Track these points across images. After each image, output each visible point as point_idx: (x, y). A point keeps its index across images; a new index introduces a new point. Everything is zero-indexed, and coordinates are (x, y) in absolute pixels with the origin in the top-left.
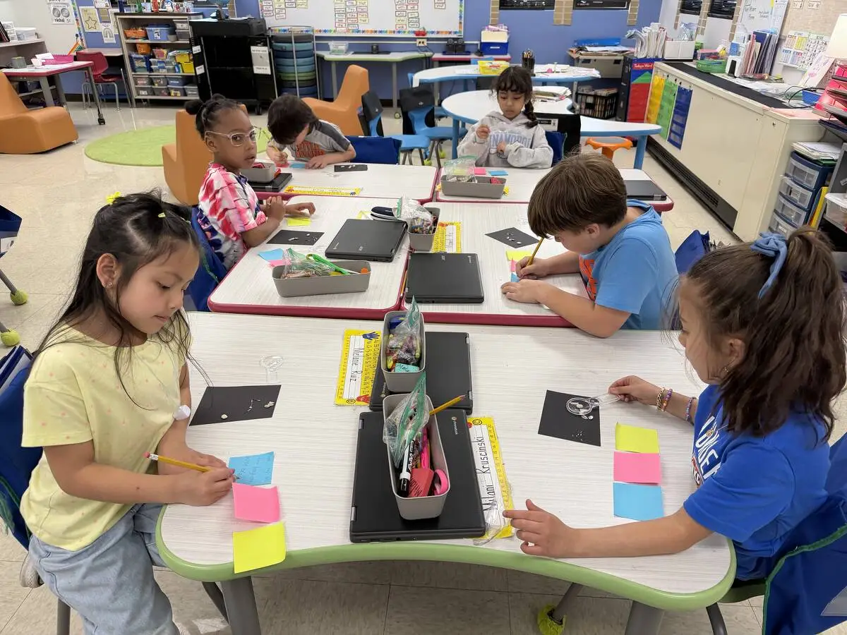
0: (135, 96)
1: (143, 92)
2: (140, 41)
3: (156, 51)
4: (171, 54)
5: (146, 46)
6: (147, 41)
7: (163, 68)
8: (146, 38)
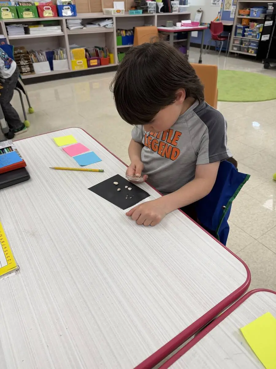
0: (230, 50)
1: (235, 49)
2: (245, 17)
3: (251, 24)
4: (258, 26)
5: (248, 20)
6: (249, 17)
7: (250, 35)
8: (249, 15)
